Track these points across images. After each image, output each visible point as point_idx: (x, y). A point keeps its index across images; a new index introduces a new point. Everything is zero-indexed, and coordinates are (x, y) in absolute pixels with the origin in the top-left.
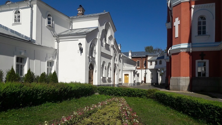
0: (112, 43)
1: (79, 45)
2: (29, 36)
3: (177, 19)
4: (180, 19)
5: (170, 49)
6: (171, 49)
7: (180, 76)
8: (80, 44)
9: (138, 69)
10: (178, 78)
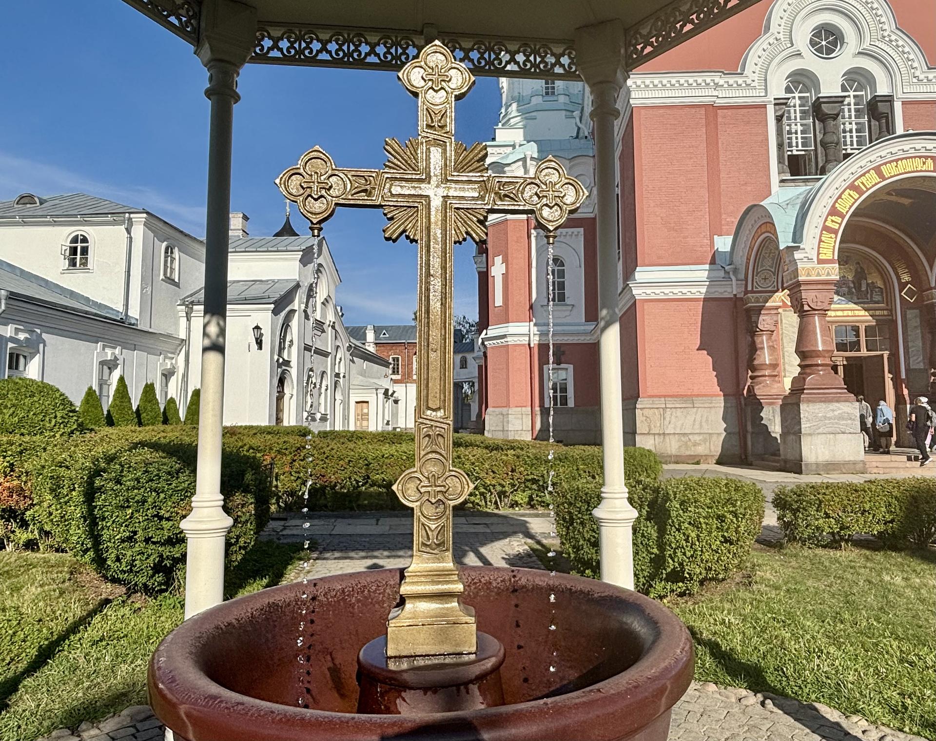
0: (331, 317)
1: (256, 330)
2: (120, 308)
3: (498, 260)
4: (505, 261)
5: (483, 335)
6: (486, 334)
7: (508, 406)
8: (257, 328)
9: (396, 382)
10: (504, 410)
